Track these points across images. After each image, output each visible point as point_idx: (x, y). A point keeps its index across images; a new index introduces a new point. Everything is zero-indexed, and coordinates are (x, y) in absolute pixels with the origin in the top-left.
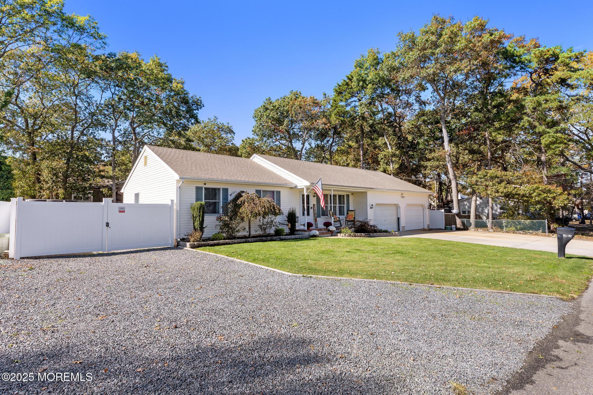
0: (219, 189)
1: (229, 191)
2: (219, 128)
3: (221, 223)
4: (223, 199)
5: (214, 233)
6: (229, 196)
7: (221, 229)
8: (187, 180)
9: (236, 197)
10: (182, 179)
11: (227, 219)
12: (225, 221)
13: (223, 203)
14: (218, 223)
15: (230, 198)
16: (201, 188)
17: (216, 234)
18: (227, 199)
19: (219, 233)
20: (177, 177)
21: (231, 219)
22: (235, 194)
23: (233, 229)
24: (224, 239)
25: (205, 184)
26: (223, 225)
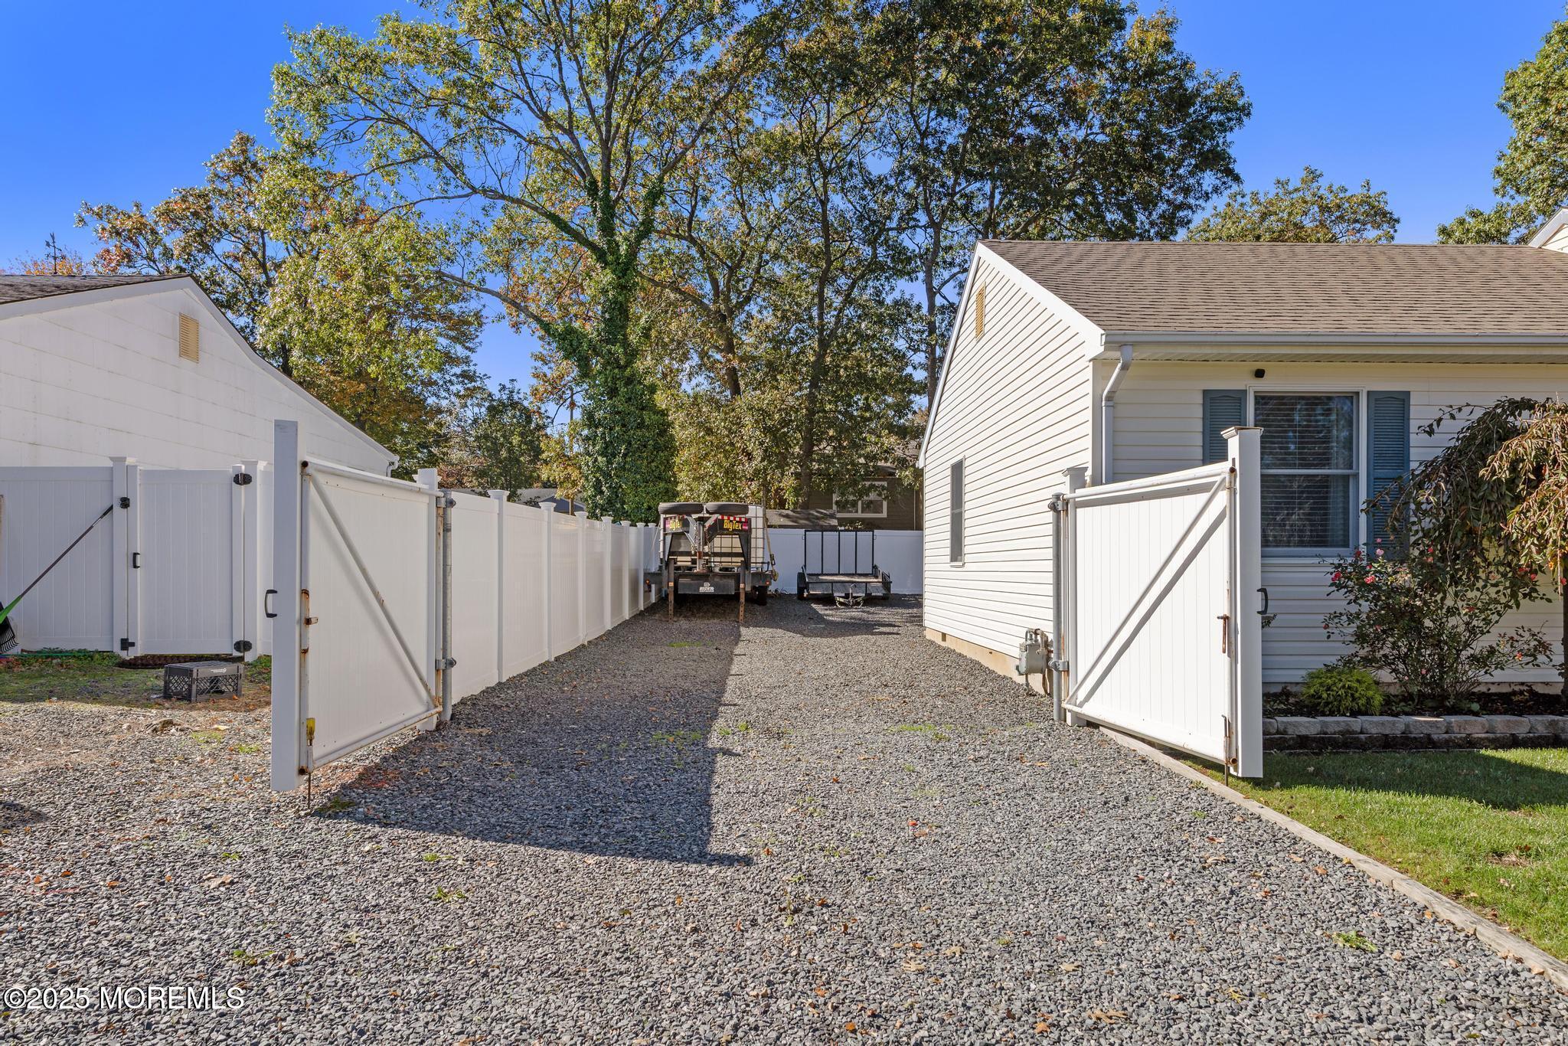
0: (1352, 397)
1: (1414, 412)
2: (1324, 209)
3: (1365, 606)
4: (1376, 459)
5: (1317, 664)
6: (1416, 439)
7: (1361, 638)
8: (1146, 353)
9: (1468, 441)
10: (1121, 345)
11: (1405, 578)
12: (1394, 591)
13: (1374, 481)
14: (1340, 602)
15: (1422, 450)
16: (1239, 396)
17: (1330, 669)
18: (1403, 458)
19: (1348, 662)
20: (1091, 338)
21: (1432, 582)
22: (1462, 422)
23: (1447, 646)
24: (1389, 707)
25: (1260, 374)
26: (1380, 621)
